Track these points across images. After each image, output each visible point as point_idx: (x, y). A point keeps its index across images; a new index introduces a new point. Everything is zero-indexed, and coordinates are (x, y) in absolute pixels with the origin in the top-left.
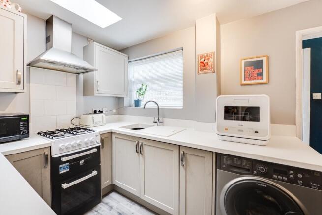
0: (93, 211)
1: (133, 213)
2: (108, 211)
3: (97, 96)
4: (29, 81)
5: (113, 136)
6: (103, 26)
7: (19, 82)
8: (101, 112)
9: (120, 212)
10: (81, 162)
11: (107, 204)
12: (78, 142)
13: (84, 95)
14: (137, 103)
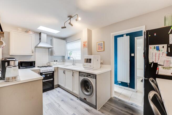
2: (55, 91)
3: (54, 56)
4: (35, 52)
5: (59, 69)
6: (56, 33)
7: (33, 53)
8: (56, 61)
10: (48, 75)
12: (47, 69)
13: (51, 55)
14: (69, 58)
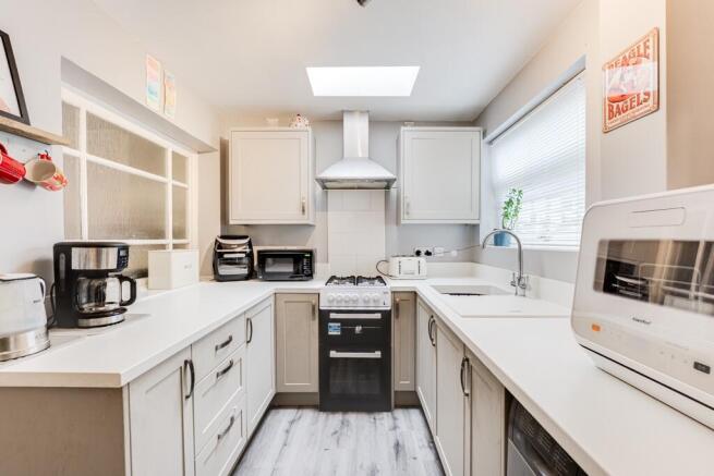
0: (372, 416)
1: (415, 458)
2: (387, 429)
3: (404, 225)
4: (327, 209)
5: (418, 299)
7: (304, 212)
8: (428, 253)
9: (401, 442)
10: (358, 329)
11: (395, 419)
